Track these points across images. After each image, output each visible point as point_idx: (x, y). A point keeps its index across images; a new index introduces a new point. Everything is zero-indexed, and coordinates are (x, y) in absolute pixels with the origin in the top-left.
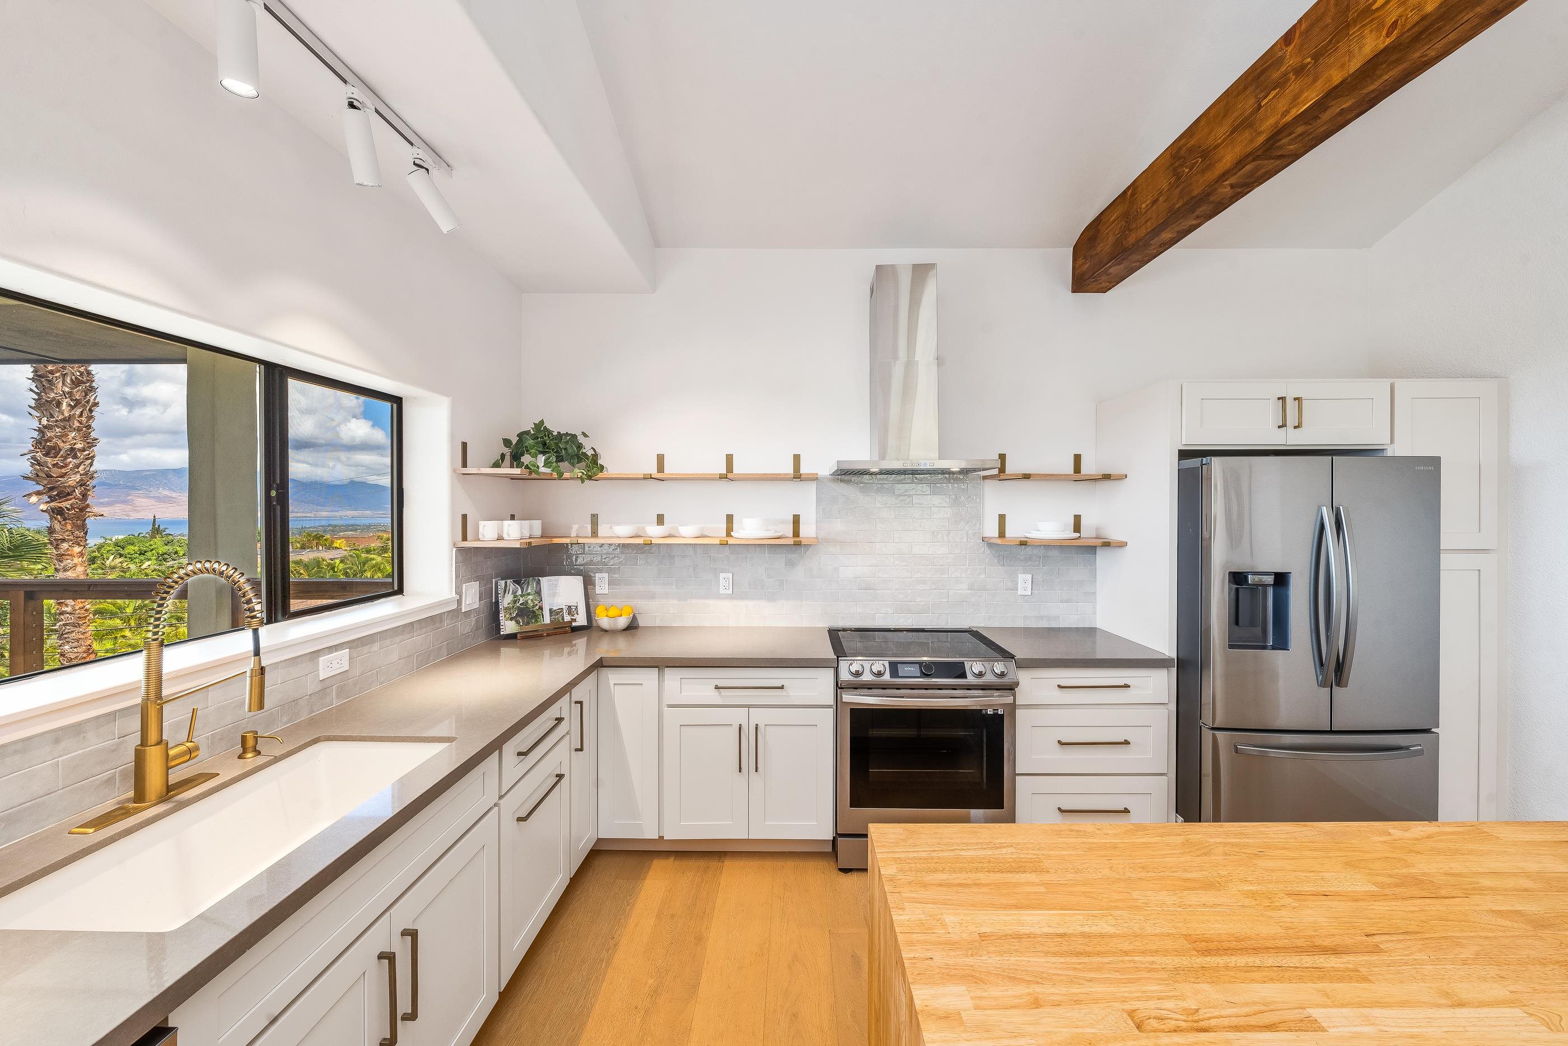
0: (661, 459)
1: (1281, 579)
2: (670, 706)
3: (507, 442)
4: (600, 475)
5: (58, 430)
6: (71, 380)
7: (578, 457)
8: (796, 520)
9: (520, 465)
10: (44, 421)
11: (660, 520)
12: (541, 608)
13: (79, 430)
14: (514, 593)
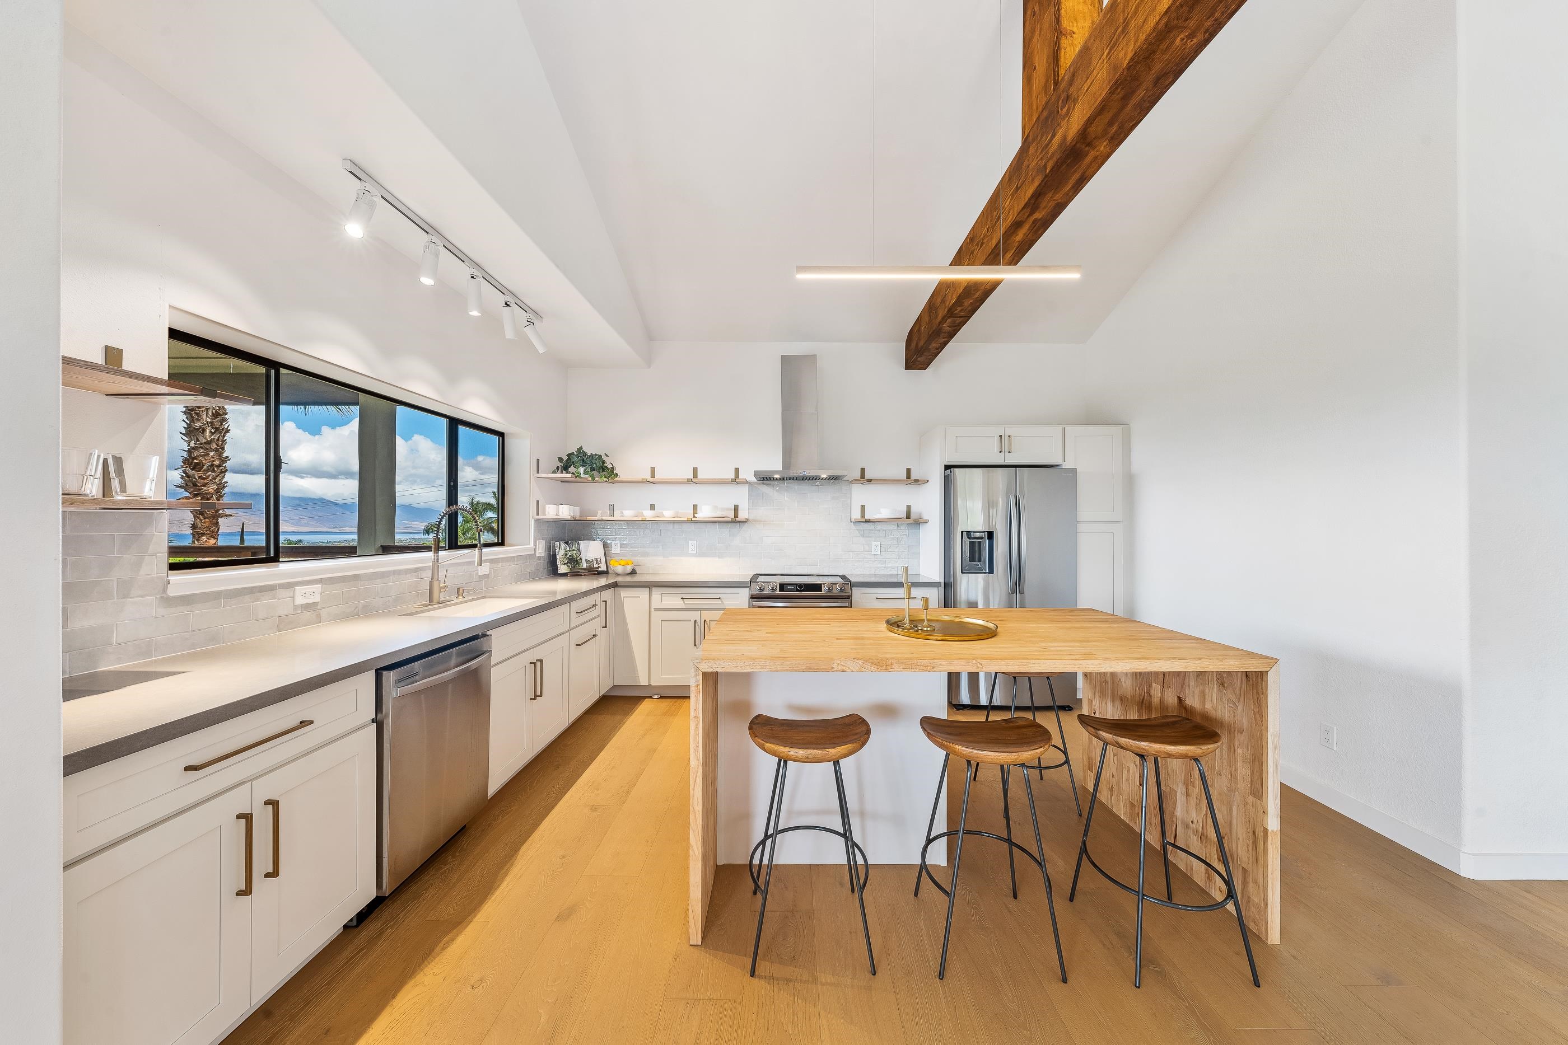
0: (653, 470)
1: (990, 535)
2: (656, 609)
3: (560, 459)
4: (616, 479)
5: (202, 450)
6: (212, 413)
7: (603, 468)
8: (736, 509)
9: (568, 472)
10: (192, 444)
11: (652, 507)
12: (581, 559)
13: (217, 450)
14: (565, 549)
